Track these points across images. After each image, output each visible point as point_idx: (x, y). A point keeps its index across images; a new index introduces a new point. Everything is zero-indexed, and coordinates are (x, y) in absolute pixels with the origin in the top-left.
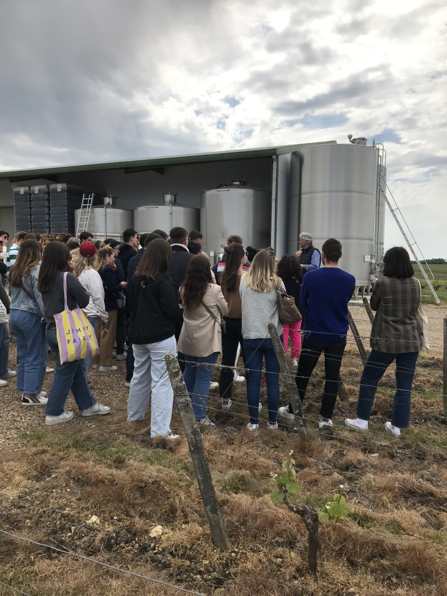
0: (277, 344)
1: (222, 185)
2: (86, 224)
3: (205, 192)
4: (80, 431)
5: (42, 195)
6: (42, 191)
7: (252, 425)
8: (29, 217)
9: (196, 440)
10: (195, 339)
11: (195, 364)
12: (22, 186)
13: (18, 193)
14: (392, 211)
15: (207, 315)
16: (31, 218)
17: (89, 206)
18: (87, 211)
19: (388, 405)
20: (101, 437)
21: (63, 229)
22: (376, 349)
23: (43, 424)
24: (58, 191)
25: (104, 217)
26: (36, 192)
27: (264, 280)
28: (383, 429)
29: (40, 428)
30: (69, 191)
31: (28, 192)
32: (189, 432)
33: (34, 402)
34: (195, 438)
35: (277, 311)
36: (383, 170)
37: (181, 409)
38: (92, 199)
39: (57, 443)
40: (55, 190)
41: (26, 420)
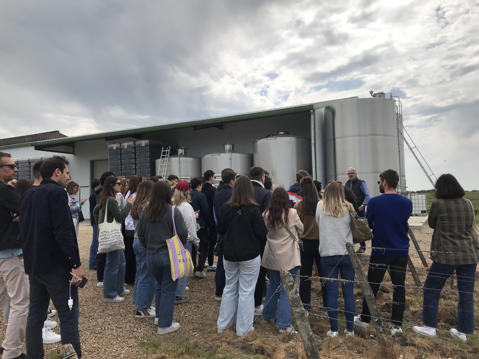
0: (355, 260)
1: (270, 135)
2: (165, 170)
3: (257, 141)
4: (187, 339)
5: (130, 149)
6: (130, 146)
7: (332, 332)
8: (120, 166)
9: (312, 346)
10: (279, 255)
11: (308, 278)
12: (114, 143)
13: (111, 149)
14: (411, 149)
15: (287, 235)
16: (121, 168)
17: (167, 156)
18: (165, 160)
19: (449, 314)
20: (206, 345)
21: (146, 174)
22: (436, 261)
23: (156, 334)
24: (142, 146)
25: (178, 165)
26: (126, 147)
27: (338, 207)
28: (449, 336)
29: (154, 337)
30: (151, 145)
31: (120, 147)
32: (306, 338)
33: (145, 315)
34: (311, 344)
35: (351, 232)
36: (401, 117)
37: (298, 318)
38: (169, 150)
39: (172, 350)
40: (140, 146)
41: (142, 331)
